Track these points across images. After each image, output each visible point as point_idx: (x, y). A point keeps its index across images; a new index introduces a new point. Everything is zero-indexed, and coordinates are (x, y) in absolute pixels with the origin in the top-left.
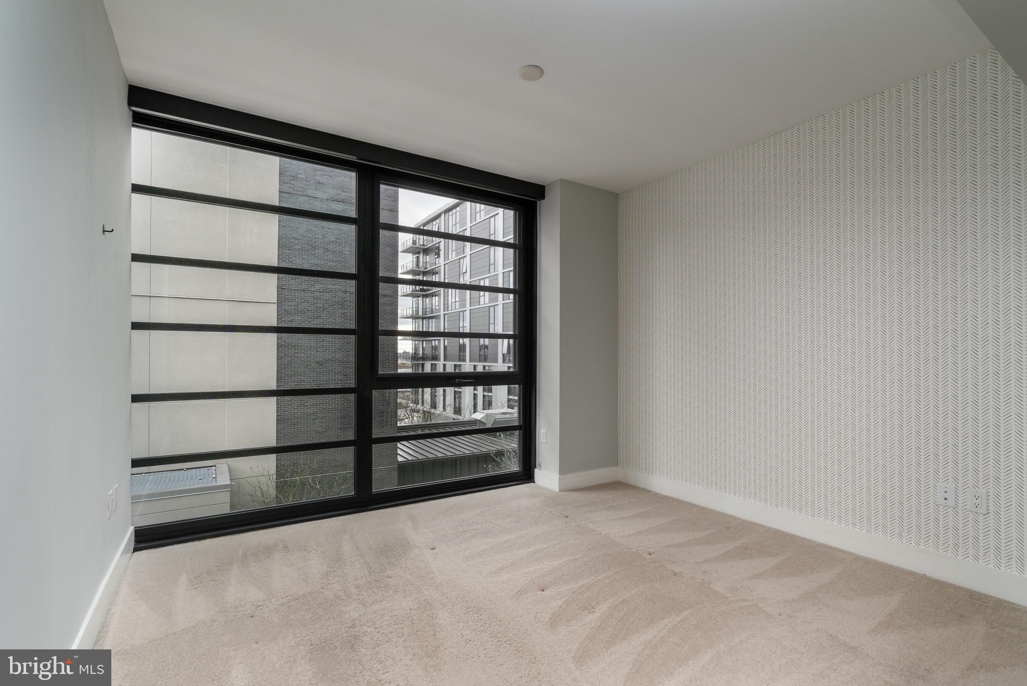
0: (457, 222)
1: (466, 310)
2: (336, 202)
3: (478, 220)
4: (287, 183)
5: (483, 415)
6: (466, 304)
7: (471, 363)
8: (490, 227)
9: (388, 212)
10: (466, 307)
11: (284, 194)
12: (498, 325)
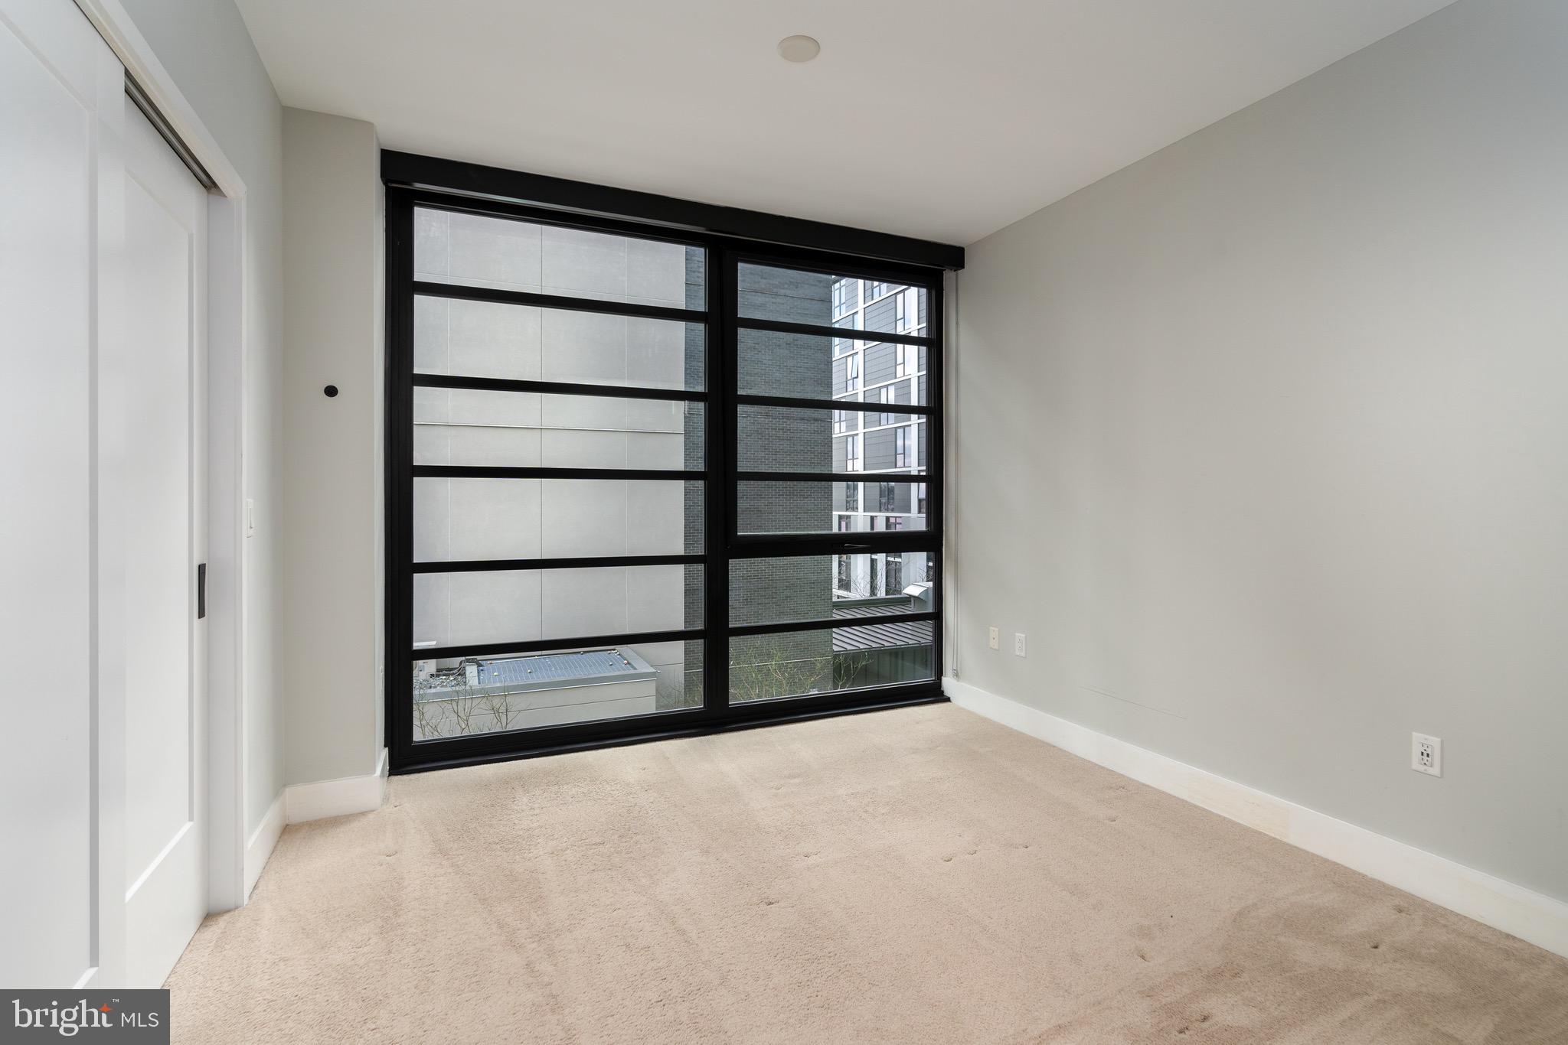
0: (842, 302)
1: (857, 434)
2: (754, 293)
3: (877, 298)
4: (694, 272)
5: (922, 589)
6: (857, 425)
7: (866, 514)
8: (896, 308)
9: (820, 303)
10: (857, 429)
11: (692, 286)
12: (910, 456)
